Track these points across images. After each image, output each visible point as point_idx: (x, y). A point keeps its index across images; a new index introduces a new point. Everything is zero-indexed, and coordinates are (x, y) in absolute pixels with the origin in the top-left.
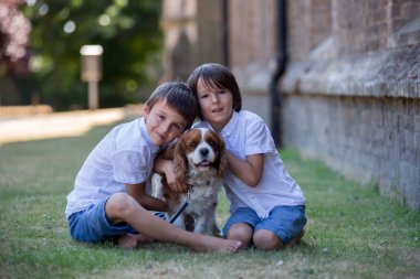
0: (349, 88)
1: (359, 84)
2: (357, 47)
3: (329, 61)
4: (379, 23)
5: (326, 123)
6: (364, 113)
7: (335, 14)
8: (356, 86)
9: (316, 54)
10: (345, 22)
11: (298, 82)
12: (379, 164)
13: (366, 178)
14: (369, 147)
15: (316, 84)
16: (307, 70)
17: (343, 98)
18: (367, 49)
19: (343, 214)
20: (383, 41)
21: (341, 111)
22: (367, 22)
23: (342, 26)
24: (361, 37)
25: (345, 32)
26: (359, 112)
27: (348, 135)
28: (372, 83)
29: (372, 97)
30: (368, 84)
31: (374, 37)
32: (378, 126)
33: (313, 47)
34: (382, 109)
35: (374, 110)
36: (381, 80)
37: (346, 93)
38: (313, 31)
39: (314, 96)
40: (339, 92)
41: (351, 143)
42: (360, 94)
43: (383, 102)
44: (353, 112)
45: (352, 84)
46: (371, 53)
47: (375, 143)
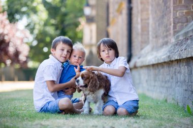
0: (155, 61)
1: (159, 58)
2: (159, 45)
3: (148, 53)
4: (168, 33)
5: (146, 78)
6: (161, 70)
7: (150, 33)
8: (158, 59)
9: (143, 52)
10: (154, 36)
11: (135, 63)
12: (167, 91)
13: (162, 97)
14: (163, 84)
15: (142, 62)
16: (139, 58)
17: (153, 65)
18: (163, 45)
19: (151, 108)
20: (169, 40)
21: (152, 71)
22: (163, 33)
23: (153, 38)
24: (161, 41)
25: (154, 40)
26: (160, 71)
27: (155, 81)
28: (165, 56)
29: (165, 62)
30: (163, 57)
31: (166, 39)
32: (167, 75)
33: (142, 49)
34: (169, 67)
35: (165, 68)
36: (168, 54)
37: (155, 63)
38: (142, 42)
39: (141, 67)
40: (151, 63)
41: (156, 84)
42: (160, 62)
43: (169, 64)
44: (157, 71)
45: (157, 59)
46: (164, 46)
47: (166, 82)
